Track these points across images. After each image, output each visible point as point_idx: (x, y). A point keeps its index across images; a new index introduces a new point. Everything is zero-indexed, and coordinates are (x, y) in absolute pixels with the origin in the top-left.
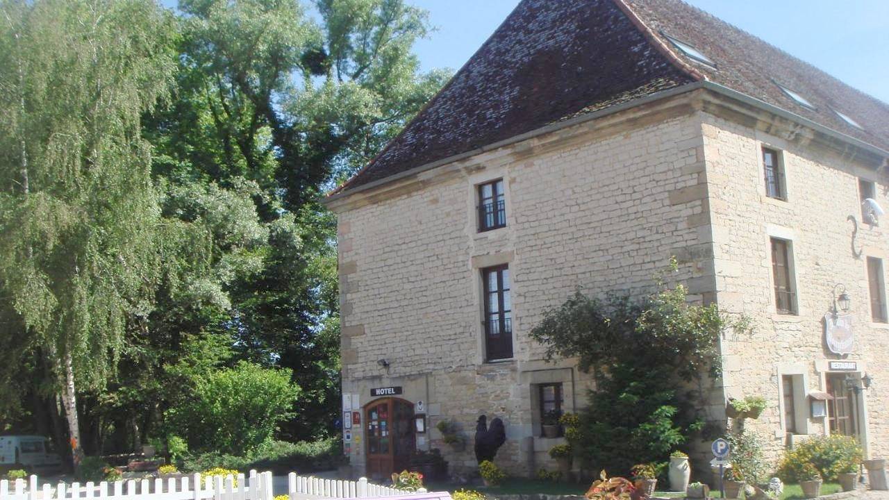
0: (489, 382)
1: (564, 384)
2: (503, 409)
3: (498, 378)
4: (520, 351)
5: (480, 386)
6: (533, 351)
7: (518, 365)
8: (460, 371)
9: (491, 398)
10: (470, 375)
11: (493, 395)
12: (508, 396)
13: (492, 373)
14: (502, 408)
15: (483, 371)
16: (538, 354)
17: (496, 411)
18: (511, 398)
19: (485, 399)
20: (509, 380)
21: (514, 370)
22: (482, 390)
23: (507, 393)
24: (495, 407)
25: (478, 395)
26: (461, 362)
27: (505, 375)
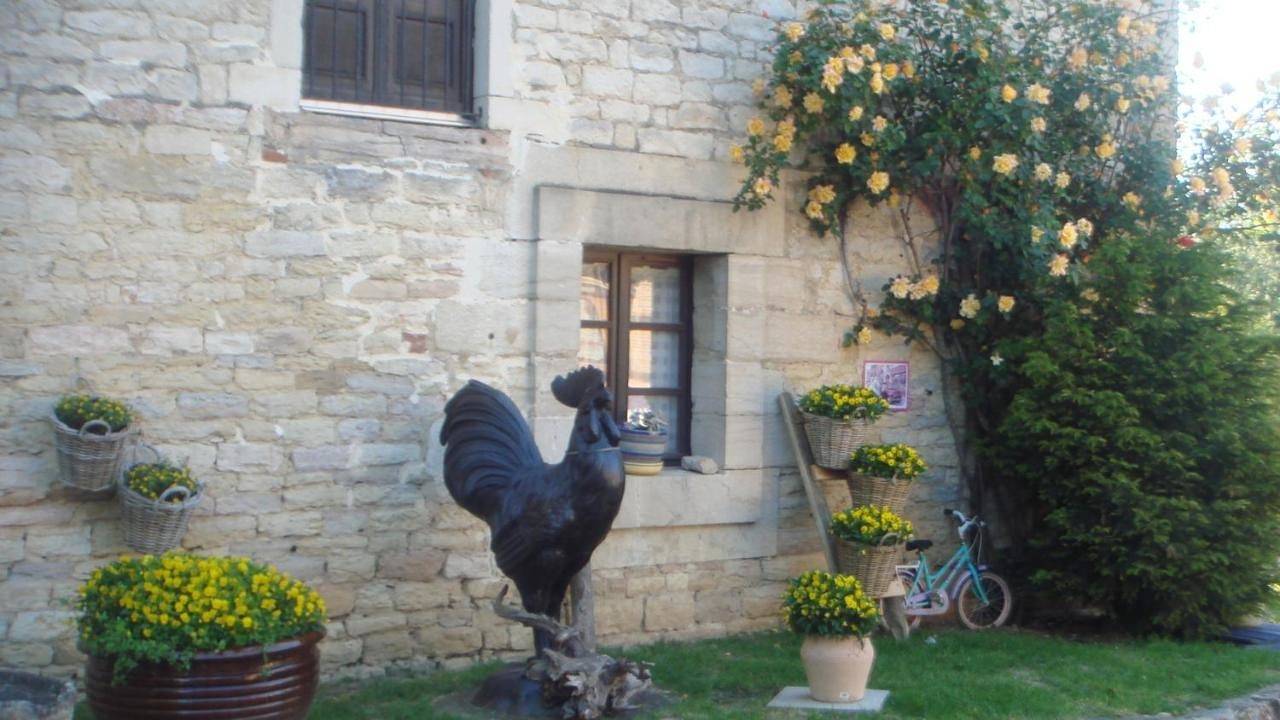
0: (339, 204)
1: (732, 259)
2: (418, 344)
3: (399, 195)
4: (527, 92)
5: (280, 219)
6: (591, 108)
7: (517, 155)
8: (141, 125)
9: (347, 283)
10: (219, 152)
11: (360, 275)
12: (453, 289)
13: (357, 166)
14: (407, 337)
15: (308, 148)
16: (616, 123)
17: (370, 350)
18: (468, 295)
19: (310, 286)
20: (458, 214)
21: (490, 172)
22: (295, 241)
23: (449, 269)
24: (366, 331)
25: (263, 266)
26: (153, 77)
27: (444, 185)
